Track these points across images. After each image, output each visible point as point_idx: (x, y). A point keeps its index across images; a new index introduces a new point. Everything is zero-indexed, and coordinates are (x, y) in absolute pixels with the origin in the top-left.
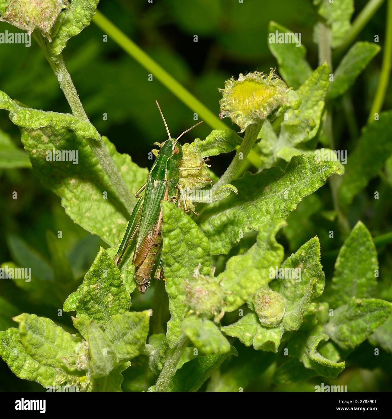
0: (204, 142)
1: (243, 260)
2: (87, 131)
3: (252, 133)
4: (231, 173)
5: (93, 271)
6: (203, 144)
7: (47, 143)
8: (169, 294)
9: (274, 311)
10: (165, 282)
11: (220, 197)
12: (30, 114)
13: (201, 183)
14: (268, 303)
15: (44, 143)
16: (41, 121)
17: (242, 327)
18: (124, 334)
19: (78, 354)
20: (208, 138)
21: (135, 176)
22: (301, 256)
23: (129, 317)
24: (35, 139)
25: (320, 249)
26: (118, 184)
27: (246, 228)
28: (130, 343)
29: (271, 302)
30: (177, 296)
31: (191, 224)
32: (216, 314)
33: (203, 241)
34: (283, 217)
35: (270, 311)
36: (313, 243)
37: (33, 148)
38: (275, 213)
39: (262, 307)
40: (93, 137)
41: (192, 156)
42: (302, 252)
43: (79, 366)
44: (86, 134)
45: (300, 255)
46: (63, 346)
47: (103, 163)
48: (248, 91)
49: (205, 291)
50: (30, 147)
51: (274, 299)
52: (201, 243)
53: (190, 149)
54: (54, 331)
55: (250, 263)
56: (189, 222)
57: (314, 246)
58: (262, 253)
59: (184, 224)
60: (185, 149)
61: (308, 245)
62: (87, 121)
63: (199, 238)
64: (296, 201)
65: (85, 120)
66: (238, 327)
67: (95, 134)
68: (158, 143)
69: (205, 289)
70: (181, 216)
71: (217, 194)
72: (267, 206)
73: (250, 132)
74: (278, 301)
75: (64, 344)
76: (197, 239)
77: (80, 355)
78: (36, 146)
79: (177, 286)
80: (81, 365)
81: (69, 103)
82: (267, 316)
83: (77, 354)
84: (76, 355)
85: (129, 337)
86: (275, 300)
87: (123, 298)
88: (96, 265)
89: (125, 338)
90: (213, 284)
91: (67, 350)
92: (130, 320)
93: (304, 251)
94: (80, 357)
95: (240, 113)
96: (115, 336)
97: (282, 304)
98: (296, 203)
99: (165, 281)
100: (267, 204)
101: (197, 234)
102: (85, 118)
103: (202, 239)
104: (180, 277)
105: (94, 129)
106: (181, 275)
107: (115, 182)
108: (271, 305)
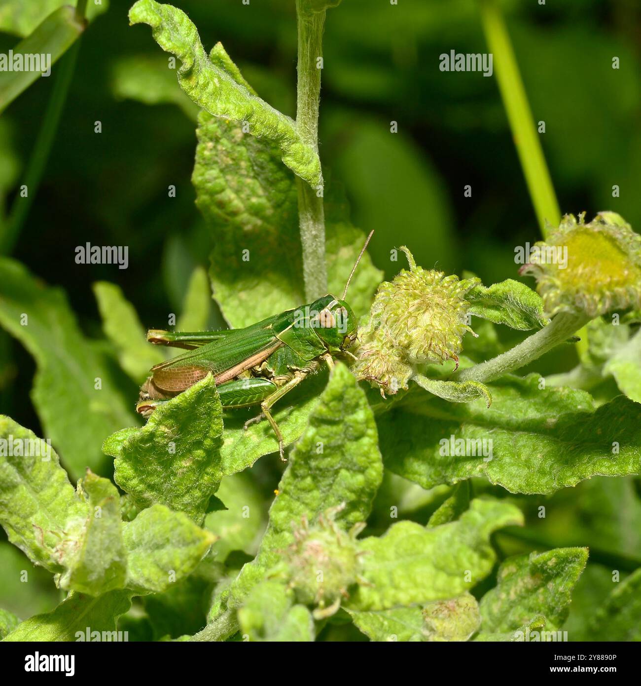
0: (484, 290)
1: (420, 538)
2: (302, 164)
3: (564, 324)
4: (499, 367)
5: (177, 405)
6: (481, 292)
7: (237, 143)
8: (271, 521)
9: (451, 628)
10: (275, 496)
11: (459, 397)
12: (218, 85)
13: (440, 356)
14: (451, 610)
15: (233, 140)
16: (230, 106)
17: (386, 623)
18: (158, 547)
19: (66, 534)
20: (494, 287)
21: (356, 275)
22: (546, 565)
23: (180, 524)
24: (221, 125)
25: (582, 572)
26: (315, 275)
27: (478, 469)
28: (158, 566)
29: (454, 611)
30: (282, 531)
31: (368, 427)
32: (322, 603)
33: (373, 467)
34: (547, 487)
35: (444, 625)
36: (576, 556)
37: (211, 139)
38: (539, 471)
39: (436, 610)
40: (309, 180)
41: (450, 303)
42: (550, 559)
43: (58, 554)
44: (300, 168)
45: (545, 563)
46: (52, 506)
47: (306, 229)
48: (593, 252)
49: (324, 556)
50: (206, 135)
51: (463, 608)
52: (367, 468)
53: (455, 289)
54: (50, 475)
55: (429, 549)
56: (367, 422)
57: (575, 561)
58: (457, 545)
59: (356, 422)
60: (446, 285)
61: (567, 554)
62: (313, 146)
63: (368, 458)
64: (581, 473)
65: (311, 143)
66: (381, 619)
67: (315, 176)
68: (407, 249)
69: (327, 552)
70: (357, 406)
71: (456, 389)
72: (532, 452)
73: (562, 322)
74: (468, 616)
75: (53, 503)
76: (363, 459)
77: (69, 537)
78: (216, 140)
79: (291, 515)
80: (61, 555)
81: (298, 101)
82: (436, 629)
83: (64, 533)
84: (62, 535)
85: (164, 555)
86: (464, 610)
87: (207, 474)
88: (186, 397)
89: (157, 553)
90: (346, 553)
91: (54, 516)
92: (179, 530)
93: (554, 560)
94: (67, 541)
95: (558, 282)
96: (143, 540)
97: (472, 623)
98: (580, 478)
99: (277, 494)
100: (534, 450)
101: (369, 450)
102: (312, 141)
103: (374, 462)
104: (303, 503)
105: (316, 166)
106: (307, 501)
107: (310, 271)
108: (452, 616)
